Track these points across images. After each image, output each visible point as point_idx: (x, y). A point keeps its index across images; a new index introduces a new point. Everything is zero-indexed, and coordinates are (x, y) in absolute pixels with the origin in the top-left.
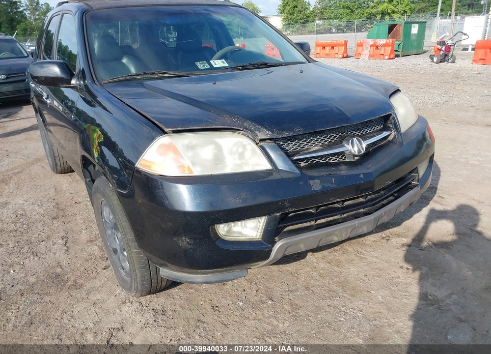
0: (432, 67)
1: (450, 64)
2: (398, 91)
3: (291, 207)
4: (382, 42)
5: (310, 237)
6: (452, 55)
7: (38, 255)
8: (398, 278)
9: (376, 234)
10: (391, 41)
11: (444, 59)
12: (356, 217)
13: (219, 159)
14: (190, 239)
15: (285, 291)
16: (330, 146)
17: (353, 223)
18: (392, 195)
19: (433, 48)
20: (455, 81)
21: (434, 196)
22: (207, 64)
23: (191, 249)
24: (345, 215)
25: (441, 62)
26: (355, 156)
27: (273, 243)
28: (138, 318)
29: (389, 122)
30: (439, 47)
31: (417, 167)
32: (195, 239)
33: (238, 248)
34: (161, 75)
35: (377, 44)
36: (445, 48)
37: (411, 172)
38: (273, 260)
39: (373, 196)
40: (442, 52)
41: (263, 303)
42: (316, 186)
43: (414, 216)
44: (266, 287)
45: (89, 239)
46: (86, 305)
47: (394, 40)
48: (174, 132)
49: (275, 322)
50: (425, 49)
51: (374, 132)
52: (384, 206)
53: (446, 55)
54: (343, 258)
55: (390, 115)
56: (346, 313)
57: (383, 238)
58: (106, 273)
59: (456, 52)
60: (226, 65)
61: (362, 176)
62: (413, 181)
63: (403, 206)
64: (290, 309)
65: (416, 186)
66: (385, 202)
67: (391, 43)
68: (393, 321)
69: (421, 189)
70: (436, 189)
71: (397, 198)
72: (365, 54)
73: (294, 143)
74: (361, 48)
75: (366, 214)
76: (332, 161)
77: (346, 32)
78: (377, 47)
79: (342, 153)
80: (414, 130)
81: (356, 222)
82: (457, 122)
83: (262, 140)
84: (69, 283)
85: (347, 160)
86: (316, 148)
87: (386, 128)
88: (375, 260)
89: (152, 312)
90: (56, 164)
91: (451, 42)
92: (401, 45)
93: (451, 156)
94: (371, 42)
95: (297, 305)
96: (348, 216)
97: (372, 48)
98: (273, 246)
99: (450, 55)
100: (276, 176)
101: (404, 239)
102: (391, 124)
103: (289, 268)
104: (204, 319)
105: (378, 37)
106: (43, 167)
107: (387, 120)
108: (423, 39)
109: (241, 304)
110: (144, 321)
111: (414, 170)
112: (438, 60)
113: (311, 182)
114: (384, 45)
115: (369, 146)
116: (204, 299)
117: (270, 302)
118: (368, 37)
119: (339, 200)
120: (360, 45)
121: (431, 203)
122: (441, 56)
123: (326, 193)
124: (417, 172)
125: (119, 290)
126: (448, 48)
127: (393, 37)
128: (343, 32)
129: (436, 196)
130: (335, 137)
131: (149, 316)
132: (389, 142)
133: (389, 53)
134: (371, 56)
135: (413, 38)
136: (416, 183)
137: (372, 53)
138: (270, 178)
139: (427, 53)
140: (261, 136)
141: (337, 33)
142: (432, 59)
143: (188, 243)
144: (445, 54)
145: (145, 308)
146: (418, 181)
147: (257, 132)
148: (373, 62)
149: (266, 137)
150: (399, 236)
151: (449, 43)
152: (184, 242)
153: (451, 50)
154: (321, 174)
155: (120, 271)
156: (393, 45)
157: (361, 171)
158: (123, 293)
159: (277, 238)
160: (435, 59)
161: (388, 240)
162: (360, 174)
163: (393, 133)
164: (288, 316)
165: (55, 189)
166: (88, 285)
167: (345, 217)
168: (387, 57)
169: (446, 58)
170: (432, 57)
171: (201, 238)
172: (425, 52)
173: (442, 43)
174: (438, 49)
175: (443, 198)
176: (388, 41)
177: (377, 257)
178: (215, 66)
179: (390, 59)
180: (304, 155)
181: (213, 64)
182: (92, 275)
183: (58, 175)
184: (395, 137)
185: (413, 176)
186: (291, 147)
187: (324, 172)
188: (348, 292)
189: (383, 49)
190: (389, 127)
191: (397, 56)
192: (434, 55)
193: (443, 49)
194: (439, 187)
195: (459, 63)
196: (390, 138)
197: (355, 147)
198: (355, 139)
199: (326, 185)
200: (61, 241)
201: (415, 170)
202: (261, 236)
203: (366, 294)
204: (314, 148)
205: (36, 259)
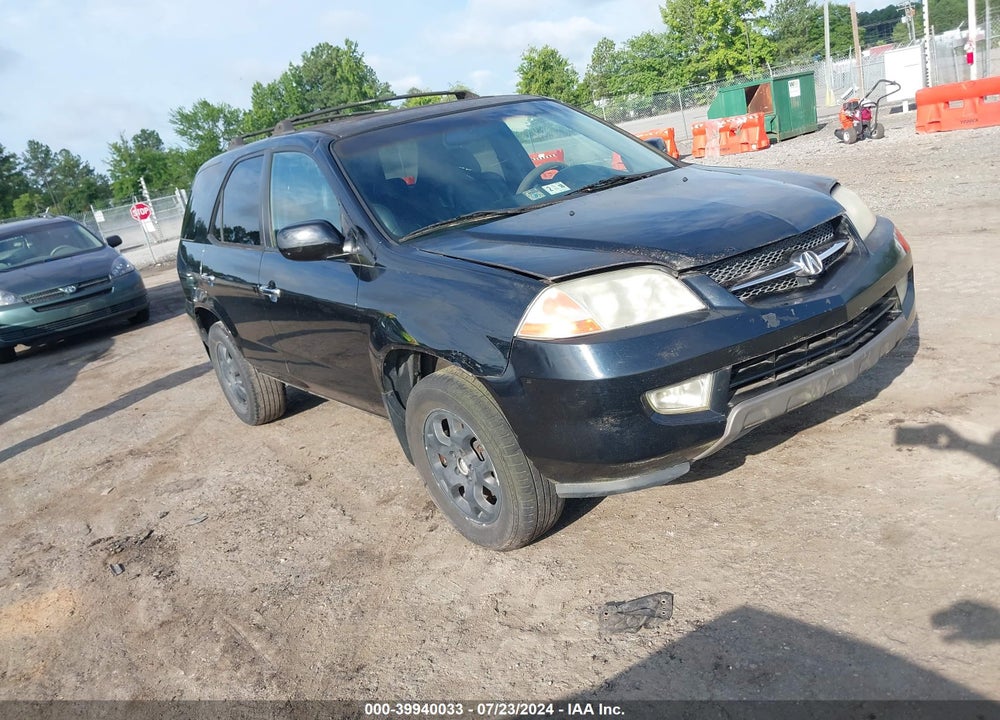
0: (844, 152)
1: (874, 141)
2: (837, 184)
3: (745, 355)
4: (741, 120)
5: (775, 397)
6: (876, 124)
7: (309, 533)
8: (898, 463)
9: (842, 415)
10: (756, 116)
11: (863, 132)
12: (831, 362)
13: (624, 309)
14: (614, 418)
15: (733, 508)
16: (774, 267)
17: (829, 371)
18: (867, 330)
19: (838, 116)
20: (894, 168)
21: (917, 349)
22: (539, 193)
23: (617, 432)
24: (813, 364)
25: (858, 140)
26: (810, 277)
27: (727, 411)
28: (524, 577)
29: (841, 227)
30: (849, 113)
31: (894, 287)
32: (622, 416)
33: (683, 422)
34: (481, 219)
35: (731, 127)
36: (861, 114)
37: (886, 296)
38: (729, 437)
39: (845, 332)
40: (855, 122)
41: (705, 527)
42: (772, 321)
43: (895, 381)
44: (702, 509)
45: (377, 499)
46: (432, 577)
47: (762, 113)
48: (556, 281)
49: (735, 545)
50: (820, 121)
51: (824, 243)
52: (861, 345)
53: (865, 126)
54: (803, 453)
55: (841, 217)
56: (837, 517)
57: (856, 418)
58: (438, 535)
59: (882, 117)
60: (567, 189)
61: (828, 301)
62: (891, 308)
63: (887, 344)
64: (750, 526)
65: (897, 316)
66: (861, 340)
67: (757, 120)
68: (911, 513)
69: (907, 318)
70: (918, 339)
71: (876, 333)
72: (713, 148)
73: (724, 271)
74: (702, 137)
75: (841, 358)
76: (780, 289)
77: (656, 114)
78: (732, 131)
79: (791, 276)
80: (877, 234)
81: (832, 369)
82: (921, 235)
83: (682, 272)
84: (387, 558)
85: (799, 286)
86: (756, 273)
87: (838, 237)
88: (855, 447)
89: (541, 567)
90: (258, 406)
91: (869, 101)
92: (776, 121)
93: (927, 287)
94: (720, 124)
95: (758, 520)
96: (817, 365)
97: (723, 134)
98: (727, 415)
99: (873, 122)
100: (714, 316)
101: (890, 414)
102: (845, 229)
103: (724, 481)
104: (627, 560)
105: (729, 113)
106: (221, 421)
107: (837, 225)
108: (815, 104)
109: (672, 534)
110: (534, 579)
111: (891, 291)
112: (851, 137)
113: (763, 317)
114: (745, 126)
115: (825, 262)
116: (611, 538)
117: (716, 524)
118: (711, 115)
119: (805, 338)
120: (700, 132)
121: (915, 359)
122: (856, 129)
123: (786, 330)
124: (897, 295)
125: (472, 550)
126: (866, 113)
127: (757, 109)
128: (651, 115)
129: (920, 348)
130: (776, 255)
131: (541, 571)
132: (848, 254)
133: (757, 138)
134: (724, 150)
135: (797, 104)
136: (897, 311)
137: (724, 143)
138: (708, 319)
139: (826, 128)
140: (680, 265)
141: (639, 117)
142: (841, 137)
143: (612, 425)
144: (862, 123)
145: (527, 563)
146: (900, 307)
147: (675, 262)
148: (731, 161)
149: (689, 266)
150: (879, 412)
151: (866, 103)
152: (607, 424)
153: (873, 116)
154: (775, 305)
155: (467, 522)
156: (761, 124)
157: (825, 294)
158: (480, 553)
159: (730, 404)
160: (846, 137)
161: (864, 420)
162: (825, 300)
163: (851, 242)
164: (752, 534)
165: (269, 447)
166: (417, 555)
167: (812, 367)
168: (754, 147)
169: (867, 131)
170: (838, 134)
171: (630, 415)
172: (821, 127)
173: (854, 106)
174: (848, 118)
175: (933, 349)
176: (751, 117)
177: (856, 444)
178: (552, 193)
179: (760, 149)
180: (743, 283)
181: (548, 190)
182: (415, 542)
183: (258, 428)
184: (855, 246)
185: (892, 301)
186: (721, 276)
187: (777, 303)
188: (829, 492)
189: (744, 132)
190: (844, 235)
191: (773, 142)
192: (843, 129)
193: (857, 115)
194: (921, 335)
195: (893, 137)
196: (849, 249)
197: (808, 264)
198: (806, 254)
199: (785, 319)
200: (334, 511)
201: (893, 292)
202: (708, 403)
203: (857, 490)
204: (755, 273)
205: (310, 539)
